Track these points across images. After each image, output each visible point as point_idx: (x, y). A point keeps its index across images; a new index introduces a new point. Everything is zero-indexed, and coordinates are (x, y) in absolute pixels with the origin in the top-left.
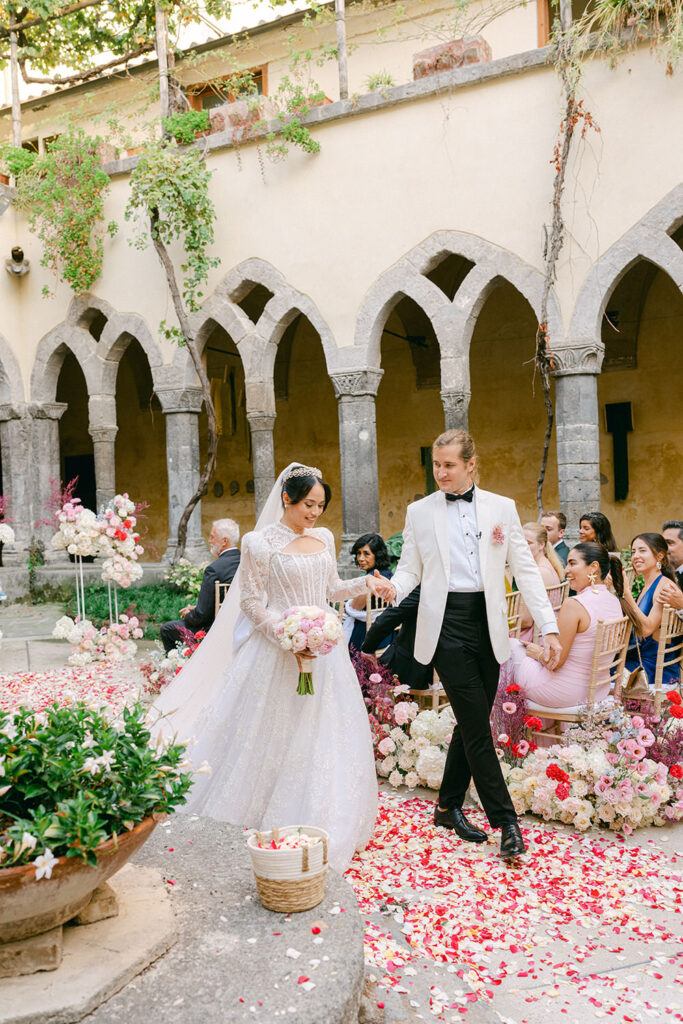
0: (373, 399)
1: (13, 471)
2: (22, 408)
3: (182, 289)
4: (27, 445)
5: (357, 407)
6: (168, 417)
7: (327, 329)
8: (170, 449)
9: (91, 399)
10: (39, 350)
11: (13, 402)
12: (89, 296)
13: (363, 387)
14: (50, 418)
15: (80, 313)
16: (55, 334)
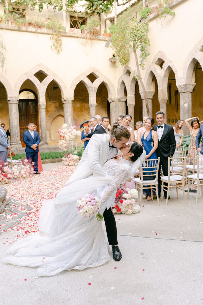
0: (191, 93)
2: (115, 99)
4: (116, 109)
5: (184, 96)
6: (143, 100)
7: (176, 72)
9: (128, 96)
10: (119, 83)
11: (112, 97)
12: (127, 66)
13: (185, 90)
14: (122, 101)
15: (126, 71)
16: (121, 78)
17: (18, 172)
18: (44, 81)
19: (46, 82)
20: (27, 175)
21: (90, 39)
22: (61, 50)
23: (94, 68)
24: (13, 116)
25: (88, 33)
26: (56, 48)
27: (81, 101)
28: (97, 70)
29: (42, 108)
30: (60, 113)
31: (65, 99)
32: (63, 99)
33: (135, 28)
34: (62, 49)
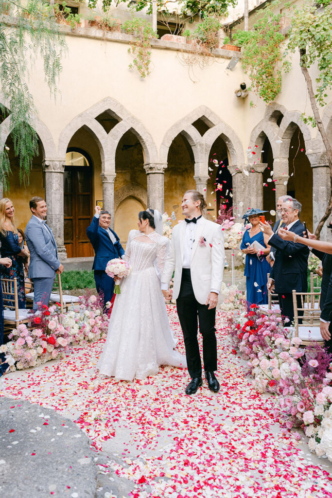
1: (237, 200)
2: (243, 167)
3: (316, 93)
4: (245, 187)
6: (314, 169)
8: (314, 188)
9: (274, 161)
10: (252, 136)
11: (238, 164)
12: (274, 104)
14: (257, 172)
15: (270, 114)
16: (259, 127)
17: (76, 326)
18: (112, 131)
19: (118, 131)
20: (97, 334)
21: (202, 54)
22: (148, 74)
23: (207, 108)
24: (53, 195)
25: (198, 42)
26: (140, 68)
27: (171, 171)
28: (212, 113)
29: (109, 181)
30: (131, 193)
31: (151, 165)
32: (148, 166)
33: (310, 22)
34: (149, 70)
